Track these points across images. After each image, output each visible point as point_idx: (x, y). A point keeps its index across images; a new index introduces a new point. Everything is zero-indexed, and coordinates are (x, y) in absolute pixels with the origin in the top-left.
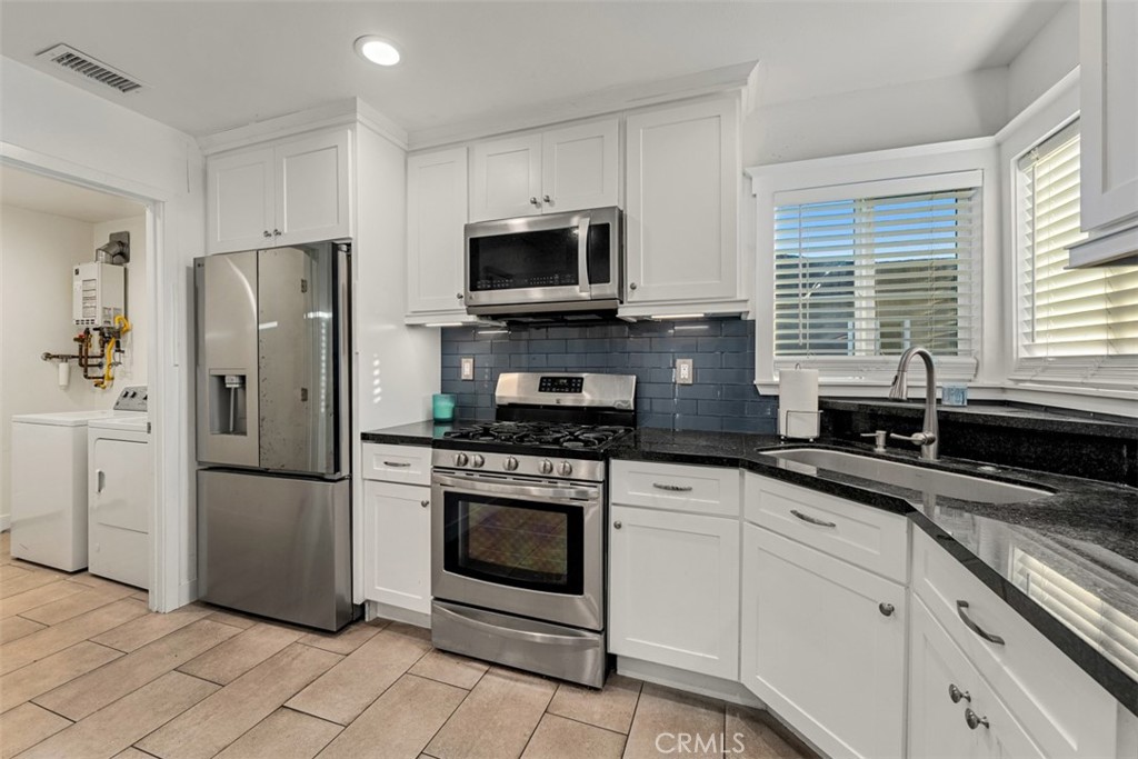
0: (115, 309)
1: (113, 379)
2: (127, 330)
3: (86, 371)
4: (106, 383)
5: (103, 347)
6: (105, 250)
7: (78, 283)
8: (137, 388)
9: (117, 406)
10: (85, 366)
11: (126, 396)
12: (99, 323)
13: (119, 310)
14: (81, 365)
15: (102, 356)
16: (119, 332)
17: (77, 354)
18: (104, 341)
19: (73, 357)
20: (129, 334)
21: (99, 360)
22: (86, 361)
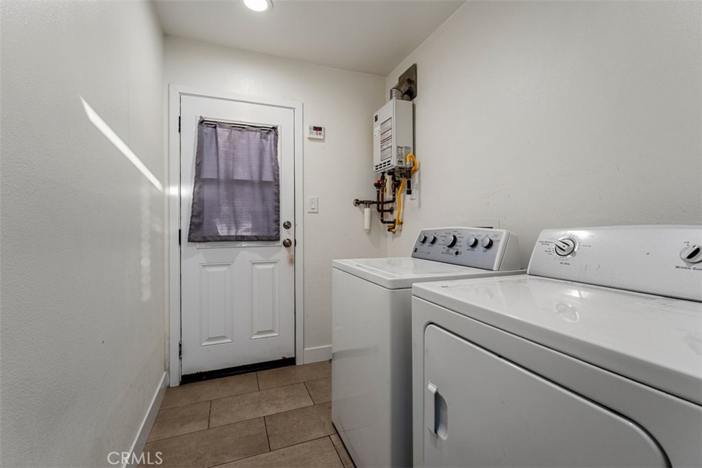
0: (406, 147)
1: (402, 223)
2: (415, 171)
3: (382, 216)
4: (397, 226)
5: (394, 191)
6: (398, 88)
7: (377, 129)
8: (435, 232)
9: (416, 254)
10: (382, 211)
11: (424, 241)
12: (394, 163)
13: (410, 148)
14: (379, 210)
15: (394, 201)
16: (410, 171)
17: (376, 200)
18: (396, 185)
19: (374, 203)
20: (417, 174)
21: (390, 205)
22: (382, 207)
